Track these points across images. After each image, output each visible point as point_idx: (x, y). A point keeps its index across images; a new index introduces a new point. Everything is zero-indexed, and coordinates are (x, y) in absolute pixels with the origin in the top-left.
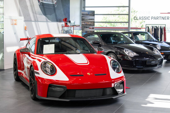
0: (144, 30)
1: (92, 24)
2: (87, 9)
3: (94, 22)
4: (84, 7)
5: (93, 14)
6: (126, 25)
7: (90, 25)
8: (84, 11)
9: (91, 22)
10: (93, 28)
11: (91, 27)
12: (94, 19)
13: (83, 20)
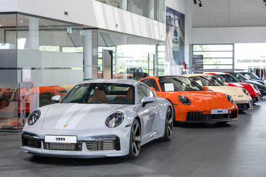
0: (247, 71)
1: (201, 66)
2: (194, 53)
3: (203, 65)
4: (193, 52)
5: (201, 57)
6: (231, 67)
7: (200, 67)
8: (193, 55)
9: (201, 65)
10: (202, 70)
11: (200, 69)
12: (202, 62)
13: (193, 63)
